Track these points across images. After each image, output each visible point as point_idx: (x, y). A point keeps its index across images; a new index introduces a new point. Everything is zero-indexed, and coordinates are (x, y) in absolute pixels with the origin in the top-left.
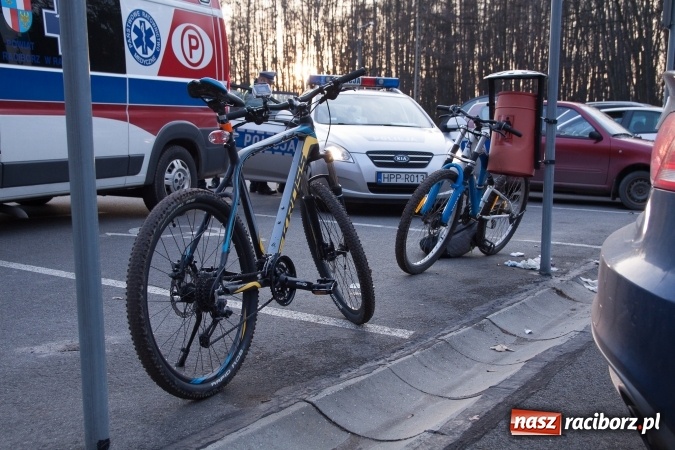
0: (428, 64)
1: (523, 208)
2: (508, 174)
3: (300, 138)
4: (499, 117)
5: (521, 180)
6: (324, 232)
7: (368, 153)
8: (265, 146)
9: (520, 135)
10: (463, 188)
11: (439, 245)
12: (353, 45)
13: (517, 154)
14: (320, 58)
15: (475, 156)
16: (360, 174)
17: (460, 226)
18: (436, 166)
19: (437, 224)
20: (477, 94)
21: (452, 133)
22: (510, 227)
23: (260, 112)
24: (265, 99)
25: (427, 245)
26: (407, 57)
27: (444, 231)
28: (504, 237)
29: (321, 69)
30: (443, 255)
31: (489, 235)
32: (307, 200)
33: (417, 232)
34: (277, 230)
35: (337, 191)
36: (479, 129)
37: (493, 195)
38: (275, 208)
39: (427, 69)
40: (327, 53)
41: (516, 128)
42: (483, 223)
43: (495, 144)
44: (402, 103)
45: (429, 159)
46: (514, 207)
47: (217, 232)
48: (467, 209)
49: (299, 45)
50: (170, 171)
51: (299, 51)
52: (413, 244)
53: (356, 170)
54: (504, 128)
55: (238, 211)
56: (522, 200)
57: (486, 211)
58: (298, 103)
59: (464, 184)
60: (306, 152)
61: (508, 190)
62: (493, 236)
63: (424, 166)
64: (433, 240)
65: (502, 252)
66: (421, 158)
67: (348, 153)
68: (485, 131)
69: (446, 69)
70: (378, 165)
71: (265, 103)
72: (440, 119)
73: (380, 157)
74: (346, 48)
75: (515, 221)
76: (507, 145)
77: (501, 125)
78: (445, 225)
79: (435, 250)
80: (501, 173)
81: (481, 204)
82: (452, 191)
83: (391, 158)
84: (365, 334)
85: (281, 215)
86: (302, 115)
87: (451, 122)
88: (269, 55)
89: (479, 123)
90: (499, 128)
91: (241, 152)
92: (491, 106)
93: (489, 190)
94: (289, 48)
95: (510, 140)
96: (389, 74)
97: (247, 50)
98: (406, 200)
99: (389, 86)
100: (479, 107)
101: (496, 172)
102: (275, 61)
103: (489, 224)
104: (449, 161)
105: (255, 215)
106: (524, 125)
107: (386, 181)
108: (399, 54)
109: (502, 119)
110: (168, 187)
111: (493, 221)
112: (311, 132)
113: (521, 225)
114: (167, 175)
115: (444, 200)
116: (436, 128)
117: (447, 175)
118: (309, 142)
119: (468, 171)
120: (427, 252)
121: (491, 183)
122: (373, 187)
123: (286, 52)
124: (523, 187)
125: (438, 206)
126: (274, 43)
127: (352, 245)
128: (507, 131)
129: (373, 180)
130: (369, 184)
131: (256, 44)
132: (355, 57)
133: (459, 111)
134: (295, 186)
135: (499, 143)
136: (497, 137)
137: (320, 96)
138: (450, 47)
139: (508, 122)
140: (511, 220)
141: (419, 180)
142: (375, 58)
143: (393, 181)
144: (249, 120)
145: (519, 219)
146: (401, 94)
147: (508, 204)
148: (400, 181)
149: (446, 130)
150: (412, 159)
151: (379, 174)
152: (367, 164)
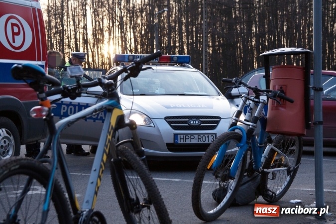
0: (214, 42)
1: (298, 162)
2: (284, 134)
3: (108, 110)
4: (274, 86)
5: (296, 138)
6: (130, 188)
7: (166, 118)
8: (78, 119)
9: (292, 102)
10: (246, 147)
11: (228, 195)
12: (151, 27)
13: (291, 118)
14: (124, 39)
15: (255, 120)
16: (160, 137)
17: (246, 179)
18: (223, 128)
19: (226, 178)
20: (256, 65)
21: (236, 100)
22: (288, 178)
23: (74, 89)
24: (78, 78)
25: (218, 196)
26: (197, 37)
27: (232, 183)
28: (283, 187)
29: (124, 48)
30: (233, 204)
31: (270, 185)
32: (115, 162)
33: (210, 184)
34: (90, 189)
35: (141, 153)
36: (257, 97)
37: (272, 152)
38: (88, 167)
39: (213, 46)
40: (130, 35)
41: (289, 96)
42: (265, 175)
43: (272, 109)
44: (193, 76)
45: (218, 122)
46: (290, 160)
47: (38, 190)
48: (251, 164)
49: (105, 29)
51: (106, 34)
52: (206, 195)
53: (156, 133)
54: (279, 96)
55: (57, 175)
56: (297, 155)
57: (267, 165)
58: (107, 81)
59: (247, 143)
60: (113, 121)
61: (284, 146)
62: (275, 187)
63: (213, 128)
64: (224, 191)
65: (281, 200)
66: (212, 121)
67: (149, 119)
68: (263, 98)
69: (229, 46)
70: (175, 128)
71: (78, 82)
72: (225, 89)
73: (176, 122)
74: (145, 30)
75: (292, 173)
76: (282, 109)
77: (276, 93)
78: (233, 178)
79: (225, 200)
80: (278, 133)
81: (263, 160)
82: (236, 149)
83: (186, 122)
85: (93, 176)
86: (110, 92)
87: (234, 91)
88: (80, 36)
89: (257, 92)
90: (274, 96)
91: (60, 123)
92: (267, 77)
93: (268, 148)
94: (98, 32)
95: (284, 106)
96: (181, 51)
97: (62, 33)
98: (200, 157)
99: (181, 62)
100: (257, 78)
101: (274, 133)
102: (86, 42)
103: (270, 176)
104: (234, 124)
105: (71, 174)
106: (295, 92)
107: (182, 142)
108: (189, 34)
109: (277, 88)
111: (273, 173)
112: (117, 105)
113: (297, 175)
115: (232, 155)
116: (222, 97)
117: (233, 136)
118: (116, 113)
119: (250, 132)
120: (219, 202)
121: (270, 141)
122: (171, 147)
123: (94, 35)
124: (297, 142)
125: (227, 161)
126: (85, 28)
127: (154, 199)
128: (280, 98)
129: (171, 141)
130: (168, 145)
131: (69, 27)
132: (153, 38)
133: (241, 83)
134: (104, 151)
135: (275, 108)
136: (273, 104)
137: (125, 74)
138: (231, 28)
139: (282, 91)
140: (289, 172)
141: (208, 141)
142: (170, 38)
143: (188, 141)
144: (64, 96)
145: (295, 171)
146: (192, 69)
147: (285, 158)
148: (194, 141)
149: (231, 98)
150: (203, 122)
151: (176, 136)
152: (165, 127)
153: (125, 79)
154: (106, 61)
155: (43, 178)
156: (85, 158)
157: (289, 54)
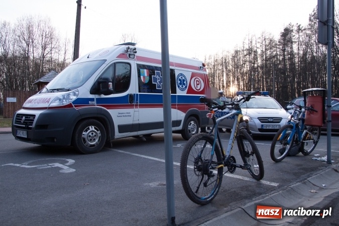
0: (277, 85)
1: (319, 138)
2: (312, 126)
3: (237, 114)
4: (308, 105)
5: (318, 128)
6: (245, 147)
7: (258, 118)
8: (225, 118)
9: (317, 112)
10: (295, 131)
11: (286, 151)
12: (250, 80)
13: (316, 119)
14: (239, 85)
15: (299, 120)
16: (256, 126)
17: (294, 145)
18: (283, 123)
19: (285, 144)
20: (297, 95)
21: (289, 110)
22: (314, 145)
23: (223, 106)
24: (224, 102)
25: (282, 152)
26: (270, 83)
27: (288, 147)
28: (311, 149)
29: (239, 89)
30: (288, 155)
31: (305, 148)
32: (239, 136)
33: (278, 146)
34: (229, 147)
35: (250, 133)
36: (301, 109)
37: (307, 134)
38: (229, 137)
39: (277, 87)
40: (241, 83)
41: (315, 109)
42: (303, 143)
43: (307, 115)
44: (270, 100)
45: (281, 120)
46: (315, 137)
47: (208, 146)
48: (297, 139)
49: (231, 81)
50: (190, 125)
51: (231, 83)
52: (276, 151)
53: (254, 124)
54: (311, 109)
55: (217, 140)
56: (318, 135)
57: (304, 139)
58: (236, 103)
59: (296, 129)
60: (239, 120)
61: (311, 131)
62: (308, 148)
63: (279, 122)
64: (284, 150)
65: (311, 154)
66: (278, 120)
67: (251, 118)
68: (303, 110)
69: (284, 87)
70: (262, 122)
71: (224, 103)
72: (284, 106)
73: (263, 120)
74: (248, 81)
75: (316, 143)
76: (312, 115)
77: (309, 108)
78: (288, 144)
79: (285, 153)
80: (310, 125)
81: (302, 137)
82: (290, 131)
83: (267, 120)
84: (261, 184)
85: (230, 141)
86: (237, 107)
87: (288, 107)
88: (221, 85)
89: (300, 107)
90: (309, 109)
91: (218, 120)
92: (305, 101)
93: (305, 131)
94: (228, 82)
95: (313, 113)
96: (263, 90)
97: (213, 83)
98: (274, 135)
99: (265, 94)
100: (299, 101)
101: (308, 125)
102: (223, 87)
103: (305, 144)
104: (290, 121)
105: (222, 140)
106: (318, 107)
107: (265, 128)
108: (267, 82)
109: (309, 106)
110: (189, 130)
111: (307, 143)
112: (240, 113)
113: (318, 144)
114: (189, 126)
115: (288, 135)
116: (283, 109)
117: (289, 126)
118: (240, 116)
119: (297, 125)
120: (282, 154)
121: (306, 129)
122: (260, 130)
123: (227, 84)
124: (318, 130)
125: (286, 137)
126: (223, 81)
127: (255, 151)
128: (311, 110)
129: (260, 127)
130: (259, 129)
131: (216, 81)
132: (251, 84)
133: (293, 103)
134: (235, 132)
135: (308, 114)
136: (308, 112)
137: (243, 100)
138: (285, 79)
139: (312, 107)
140: (314, 142)
141: (277, 128)
142: (258, 85)
143: (268, 128)
144: (219, 109)
145: (317, 142)
146: (269, 97)
147: (312, 136)
148: (270, 128)
149: (287, 109)
150: (274, 120)
151: (262, 125)
152: (258, 122)
153: (244, 102)
154: (231, 94)
155: (211, 141)
156: (224, 134)
157: (312, 91)
